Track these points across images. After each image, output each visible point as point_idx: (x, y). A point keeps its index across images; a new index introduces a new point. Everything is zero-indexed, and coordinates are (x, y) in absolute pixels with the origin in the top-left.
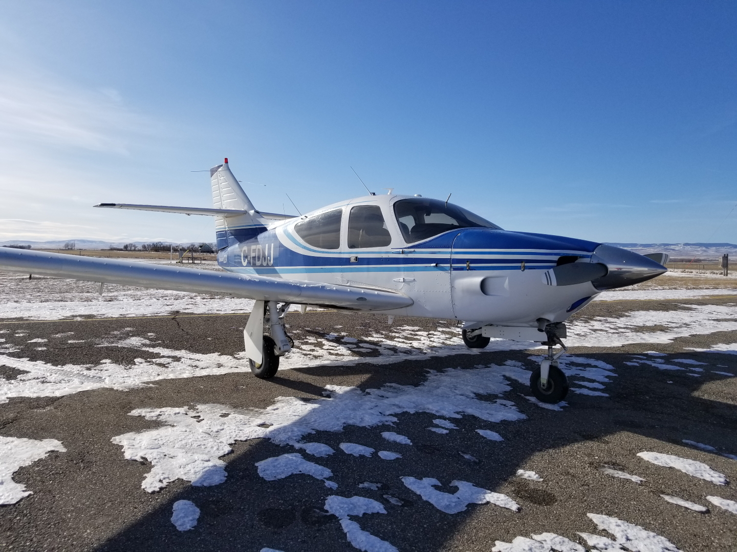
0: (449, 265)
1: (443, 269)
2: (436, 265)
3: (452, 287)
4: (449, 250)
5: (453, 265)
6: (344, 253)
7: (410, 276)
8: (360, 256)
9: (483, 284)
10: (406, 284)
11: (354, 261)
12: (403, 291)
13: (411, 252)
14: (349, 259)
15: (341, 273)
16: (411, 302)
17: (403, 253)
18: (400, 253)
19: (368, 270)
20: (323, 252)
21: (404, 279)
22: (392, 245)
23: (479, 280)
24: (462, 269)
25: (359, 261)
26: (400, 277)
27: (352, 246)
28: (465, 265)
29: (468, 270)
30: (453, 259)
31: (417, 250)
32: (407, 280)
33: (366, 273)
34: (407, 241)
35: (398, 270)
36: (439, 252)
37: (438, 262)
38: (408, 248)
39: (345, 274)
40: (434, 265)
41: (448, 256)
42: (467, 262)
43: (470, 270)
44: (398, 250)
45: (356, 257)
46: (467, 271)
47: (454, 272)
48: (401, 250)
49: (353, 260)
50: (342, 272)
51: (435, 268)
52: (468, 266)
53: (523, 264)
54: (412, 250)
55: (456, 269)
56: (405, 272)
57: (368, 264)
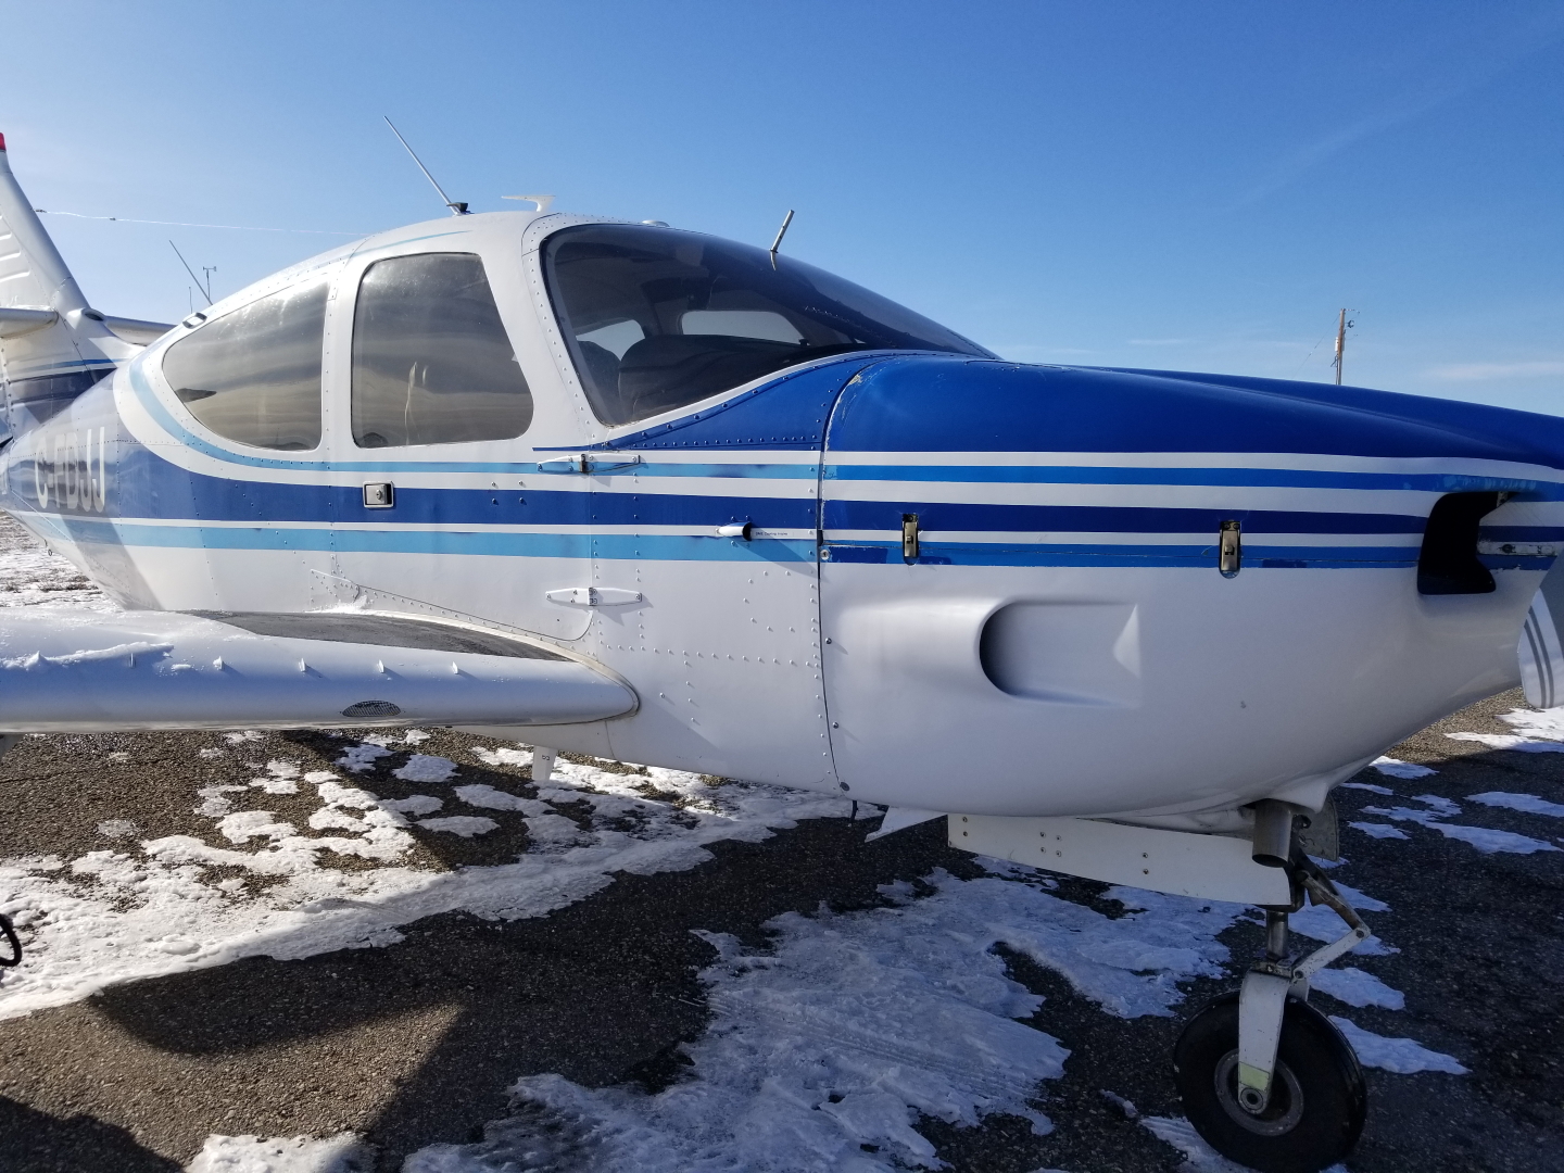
0: (809, 534)
1: (780, 553)
2: (747, 534)
3: (827, 642)
4: (811, 457)
5: (831, 535)
6: (340, 467)
7: (621, 578)
8: (402, 481)
9: (991, 636)
10: (603, 617)
11: (381, 504)
12: (592, 645)
13: (621, 468)
14: (357, 494)
15: (333, 554)
16: (628, 702)
17: (586, 468)
18: (571, 472)
19: (438, 545)
20: (261, 463)
21: (592, 591)
22: (537, 432)
23: (971, 613)
24: (876, 554)
25: (401, 503)
26: (576, 580)
27: (368, 437)
28: (895, 536)
29: (908, 561)
30: (831, 504)
31: (651, 456)
32: (605, 601)
33: (428, 560)
34: (605, 416)
35: (568, 548)
36: (761, 470)
37: (755, 515)
38: (611, 446)
39: (345, 557)
40: (737, 530)
41: (803, 489)
42: (907, 519)
43: (925, 561)
44: (564, 457)
45: (388, 487)
46: (904, 566)
47: (836, 571)
48: (577, 457)
49: (373, 499)
50: (332, 547)
51: (742, 548)
52: (914, 540)
53: (1230, 536)
54: (628, 456)
55: (844, 554)
56: (599, 561)
57: (437, 517)
